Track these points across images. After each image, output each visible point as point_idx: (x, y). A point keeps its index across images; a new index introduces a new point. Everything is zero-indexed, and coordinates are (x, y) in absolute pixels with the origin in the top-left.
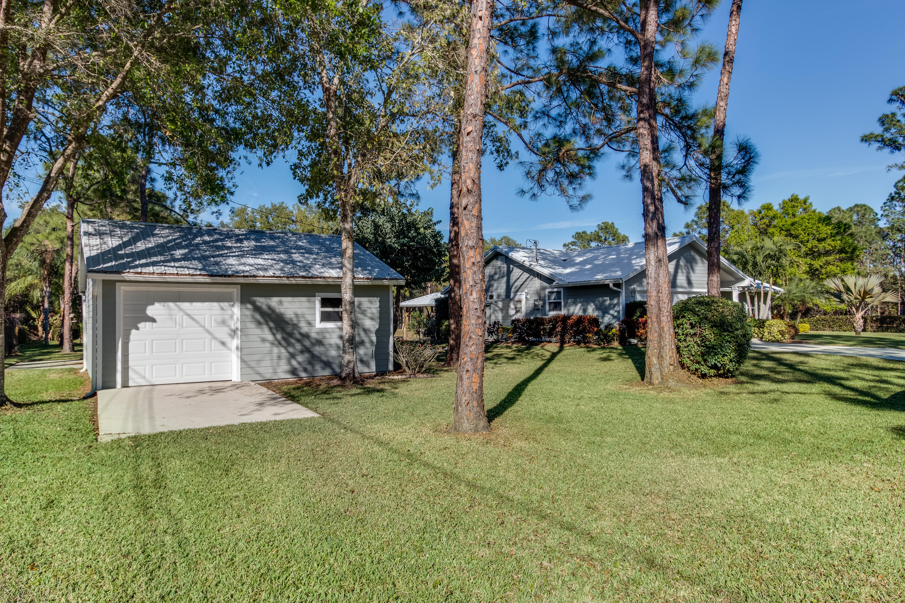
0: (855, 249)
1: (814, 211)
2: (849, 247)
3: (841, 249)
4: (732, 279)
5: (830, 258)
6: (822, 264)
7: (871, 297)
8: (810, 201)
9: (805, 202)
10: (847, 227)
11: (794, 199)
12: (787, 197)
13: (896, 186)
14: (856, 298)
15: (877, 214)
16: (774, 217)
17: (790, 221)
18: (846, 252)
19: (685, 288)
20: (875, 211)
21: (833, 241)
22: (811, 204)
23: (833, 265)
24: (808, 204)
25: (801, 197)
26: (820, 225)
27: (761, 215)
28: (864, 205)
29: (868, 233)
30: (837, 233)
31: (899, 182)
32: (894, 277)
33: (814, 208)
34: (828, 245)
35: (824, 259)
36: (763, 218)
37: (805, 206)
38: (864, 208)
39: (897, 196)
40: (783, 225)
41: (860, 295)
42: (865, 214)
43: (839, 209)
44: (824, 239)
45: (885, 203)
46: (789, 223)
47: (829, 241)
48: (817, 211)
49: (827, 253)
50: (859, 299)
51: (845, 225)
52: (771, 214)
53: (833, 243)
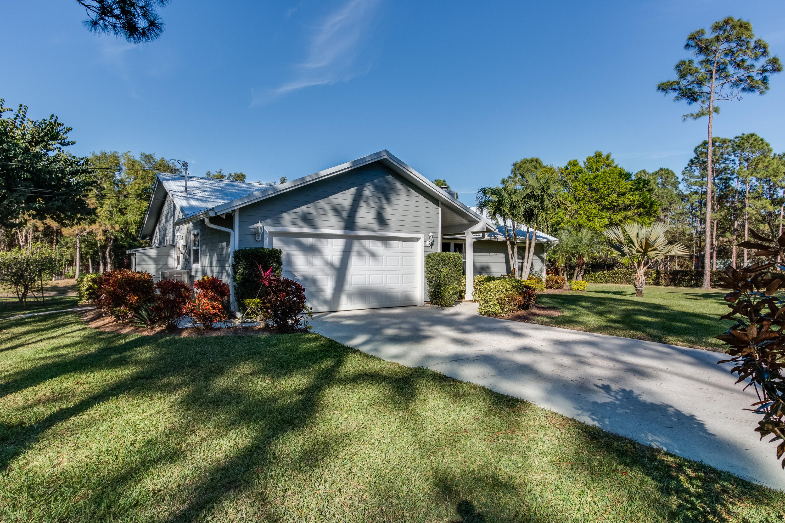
0: (652, 204)
1: (616, 167)
2: (647, 202)
3: (640, 204)
4: (465, 221)
5: (629, 213)
6: (621, 219)
7: (654, 250)
8: (611, 158)
9: (607, 158)
10: (646, 183)
11: (598, 155)
12: (592, 154)
13: (695, 151)
14: (638, 251)
15: (677, 178)
16: (579, 172)
17: (592, 175)
18: (645, 207)
19: (373, 230)
20: (677, 175)
21: (632, 195)
22: (613, 160)
23: (631, 219)
24: (610, 160)
25: (605, 154)
26: (620, 180)
27: (567, 171)
28: (668, 169)
29: (669, 194)
30: (637, 189)
31: (699, 147)
32: (691, 235)
33: (616, 164)
34: (626, 200)
35: (623, 214)
36: (569, 174)
37: (607, 162)
38: (667, 172)
39: (696, 161)
40: (586, 179)
41: (642, 248)
42: (668, 177)
43: (644, 172)
44: (624, 194)
45: (686, 168)
46: (592, 177)
47: (628, 196)
48: (619, 167)
49: (627, 208)
50: (640, 252)
51: (645, 180)
52: (576, 169)
53: (632, 198)
